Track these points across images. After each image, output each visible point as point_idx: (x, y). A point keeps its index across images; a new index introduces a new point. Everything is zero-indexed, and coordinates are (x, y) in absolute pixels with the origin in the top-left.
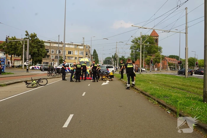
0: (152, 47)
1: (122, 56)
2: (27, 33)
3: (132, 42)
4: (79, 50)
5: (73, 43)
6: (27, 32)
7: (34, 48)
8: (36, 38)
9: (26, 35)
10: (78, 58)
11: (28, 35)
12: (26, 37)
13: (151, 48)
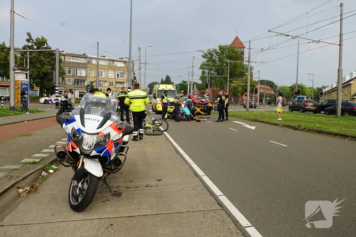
0: (237, 65)
1: (184, 81)
2: (30, 36)
3: (203, 56)
4: (115, 69)
5: (105, 57)
6: (29, 34)
7: (44, 64)
8: (46, 46)
9: (28, 41)
10: (114, 83)
11: (31, 41)
12: (26, 43)
13: (235, 68)
